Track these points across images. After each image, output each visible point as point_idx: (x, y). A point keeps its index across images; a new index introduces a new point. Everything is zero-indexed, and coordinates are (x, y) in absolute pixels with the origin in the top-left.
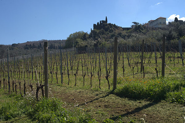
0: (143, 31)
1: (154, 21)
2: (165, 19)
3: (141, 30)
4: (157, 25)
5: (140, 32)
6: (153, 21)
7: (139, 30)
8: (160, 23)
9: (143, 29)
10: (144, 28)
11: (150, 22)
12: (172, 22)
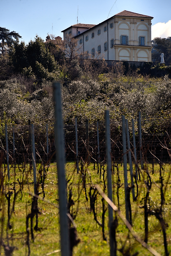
0: (50, 74)
1: (96, 32)
2: (147, 20)
3: (45, 70)
4: (106, 49)
5: (41, 76)
6: (90, 30)
7: (36, 70)
8: (124, 38)
9: (55, 63)
10: (57, 59)
11: (74, 32)
12: (163, 39)
